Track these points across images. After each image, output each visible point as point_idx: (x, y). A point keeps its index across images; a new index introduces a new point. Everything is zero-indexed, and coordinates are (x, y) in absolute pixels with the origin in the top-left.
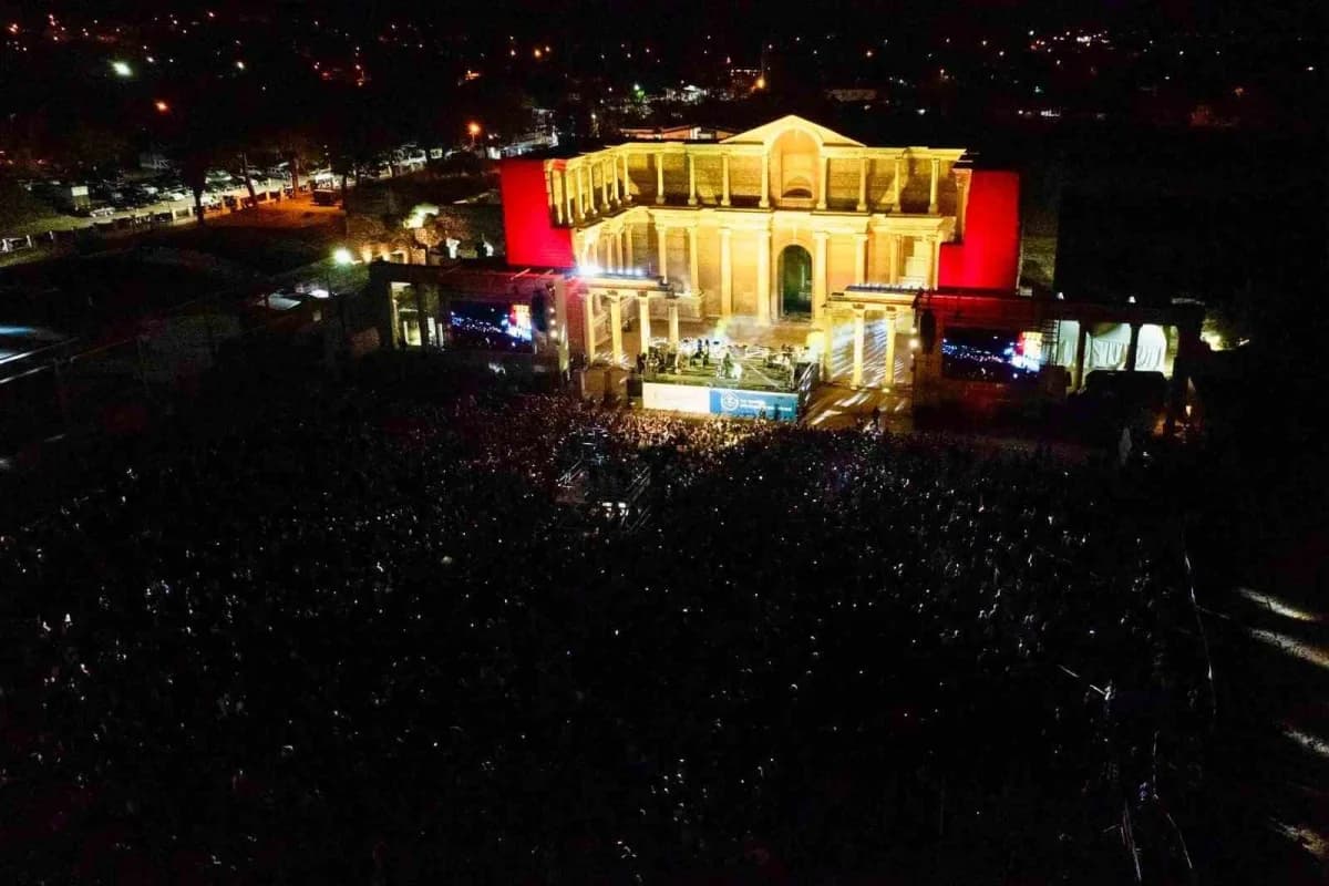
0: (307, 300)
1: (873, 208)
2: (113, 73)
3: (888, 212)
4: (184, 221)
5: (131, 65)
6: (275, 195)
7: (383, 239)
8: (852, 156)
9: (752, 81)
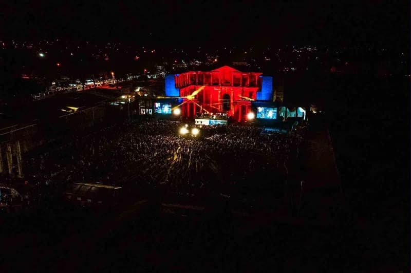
0: (120, 104)
1: (243, 85)
2: (40, 56)
3: (247, 86)
4: (79, 90)
5: (43, 54)
6: (99, 85)
7: (130, 94)
8: (239, 74)
9: (214, 59)
